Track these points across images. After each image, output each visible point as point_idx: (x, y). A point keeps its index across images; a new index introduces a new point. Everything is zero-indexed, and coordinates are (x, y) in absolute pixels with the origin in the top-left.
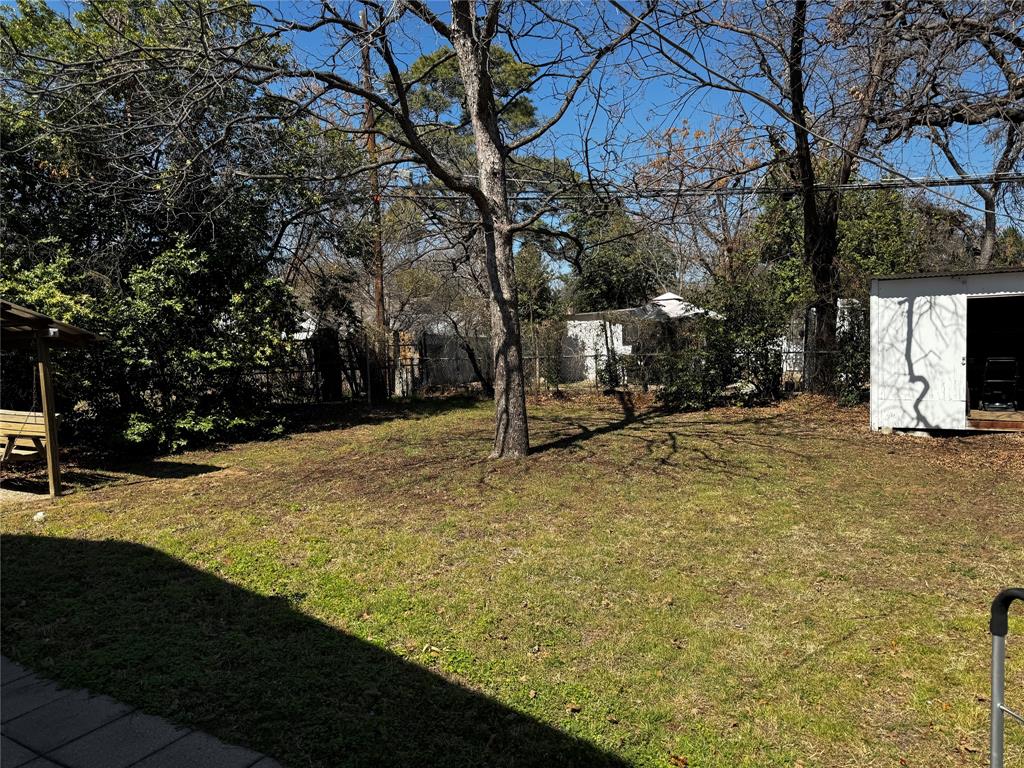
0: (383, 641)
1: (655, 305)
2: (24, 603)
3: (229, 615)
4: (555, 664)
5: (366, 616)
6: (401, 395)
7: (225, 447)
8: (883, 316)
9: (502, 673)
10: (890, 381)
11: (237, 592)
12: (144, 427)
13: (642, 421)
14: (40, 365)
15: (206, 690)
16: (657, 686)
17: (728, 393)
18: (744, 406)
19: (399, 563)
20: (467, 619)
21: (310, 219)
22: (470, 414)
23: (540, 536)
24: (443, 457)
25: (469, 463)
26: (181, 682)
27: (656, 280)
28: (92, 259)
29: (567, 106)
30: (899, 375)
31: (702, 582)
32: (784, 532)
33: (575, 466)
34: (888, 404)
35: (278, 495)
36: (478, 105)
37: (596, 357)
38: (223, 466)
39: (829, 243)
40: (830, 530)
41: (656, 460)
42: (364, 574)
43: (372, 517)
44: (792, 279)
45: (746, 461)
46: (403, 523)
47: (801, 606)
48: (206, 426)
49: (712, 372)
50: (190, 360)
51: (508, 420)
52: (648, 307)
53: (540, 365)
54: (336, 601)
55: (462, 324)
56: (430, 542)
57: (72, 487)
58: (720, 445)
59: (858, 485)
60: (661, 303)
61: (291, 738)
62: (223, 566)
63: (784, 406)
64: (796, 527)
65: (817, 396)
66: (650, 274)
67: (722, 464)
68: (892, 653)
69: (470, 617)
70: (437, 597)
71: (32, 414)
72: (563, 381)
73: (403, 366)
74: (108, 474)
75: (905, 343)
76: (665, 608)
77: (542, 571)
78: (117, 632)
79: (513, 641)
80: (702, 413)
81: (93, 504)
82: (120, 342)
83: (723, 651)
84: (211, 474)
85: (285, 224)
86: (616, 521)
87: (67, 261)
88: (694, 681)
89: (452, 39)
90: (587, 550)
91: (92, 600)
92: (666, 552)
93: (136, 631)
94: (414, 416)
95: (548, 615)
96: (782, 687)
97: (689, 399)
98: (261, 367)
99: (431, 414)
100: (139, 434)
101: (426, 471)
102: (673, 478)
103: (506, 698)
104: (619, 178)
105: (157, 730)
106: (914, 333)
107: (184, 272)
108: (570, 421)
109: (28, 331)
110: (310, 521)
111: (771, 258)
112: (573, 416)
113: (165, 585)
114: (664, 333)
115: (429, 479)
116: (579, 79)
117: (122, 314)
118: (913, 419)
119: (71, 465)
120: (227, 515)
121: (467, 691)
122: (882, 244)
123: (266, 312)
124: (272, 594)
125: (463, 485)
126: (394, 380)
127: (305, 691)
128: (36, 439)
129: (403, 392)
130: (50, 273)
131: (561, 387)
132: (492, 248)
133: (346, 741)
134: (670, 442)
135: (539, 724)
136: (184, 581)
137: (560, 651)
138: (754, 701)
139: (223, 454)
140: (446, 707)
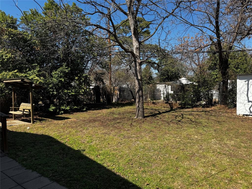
0: (102, 163)
1: (180, 81)
2: (21, 148)
3: (66, 154)
4: (144, 172)
5: (99, 156)
6: (114, 102)
7: (72, 113)
8: (240, 85)
9: (130, 173)
10: (242, 102)
11: (70, 148)
12: (54, 108)
13: (175, 111)
14: (30, 93)
15: (58, 172)
16: (170, 180)
17: (198, 104)
18: (202, 108)
19: (108, 144)
20: (123, 159)
21: (94, 60)
22: (131, 107)
23: (144, 139)
24: (123, 118)
25: (129, 119)
26: (53, 170)
27: (180, 75)
28: (44, 69)
29: (156, 31)
30: (245, 100)
31: (186, 153)
32: (210, 141)
33: (156, 121)
34: (242, 108)
35: (83, 125)
36: (134, 31)
37: (163, 94)
38: (71, 118)
39: (226, 65)
40: (222, 141)
41: (177, 121)
42: (100, 146)
43: (104, 131)
44: (216, 75)
45: (201, 122)
46: (111, 134)
47: (212, 161)
48: (68, 108)
49: (194, 98)
50: (65, 92)
51: (139, 109)
52: (178, 81)
53: (149, 95)
54: (92, 152)
55: (130, 85)
56: (117, 139)
57: (36, 122)
58: (195, 117)
59: (232, 129)
60: (181, 80)
61: (76, 186)
62: (67, 142)
63: (213, 108)
64: (213, 140)
65: (222, 105)
66: (179, 73)
67: (195, 122)
68: (236, 175)
69: (124, 158)
70: (116, 153)
71: (29, 104)
72: (155, 100)
73: (115, 95)
74: (45, 119)
75: (247, 92)
76: (175, 159)
77: (144, 148)
78: (40, 156)
79: (134, 165)
80: (191, 109)
81: (41, 126)
82: (49, 88)
83: (189, 172)
84: (68, 120)
85: (88, 61)
86: (165, 136)
87: (38, 69)
88: (180, 179)
89: (128, 16)
90: (156, 143)
91: (36, 148)
92: (177, 145)
93: (45, 157)
94: (117, 107)
95: (144, 159)
96: (204, 183)
97: (188, 105)
98: (81, 94)
99: (121, 107)
100: (52, 109)
101: (118, 121)
102: (181, 126)
103: (130, 180)
104: (169, 49)
105: (46, 181)
106: (249, 89)
107: (65, 72)
108: (156, 110)
109: (28, 85)
110: (89, 132)
111: (211, 69)
112: (157, 109)
113: (53, 146)
114: (181, 88)
115: (118, 123)
116: (159, 25)
117: (50, 82)
118: (249, 112)
119: (37, 116)
120: (70, 130)
121: (121, 177)
122: (242, 66)
123: (83, 82)
124: (77, 149)
125: (127, 125)
126: (113, 98)
127: (81, 174)
128: (29, 110)
129: (115, 101)
130: (35, 72)
131: (154, 101)
132: (136, 66)
133: (89, 187)
134: (182, 116)
135: (138, 187)
136: (58, 145)
137: (146, 169)
138: (196, 186)
139: (71, 115)
140: (115, 181)
